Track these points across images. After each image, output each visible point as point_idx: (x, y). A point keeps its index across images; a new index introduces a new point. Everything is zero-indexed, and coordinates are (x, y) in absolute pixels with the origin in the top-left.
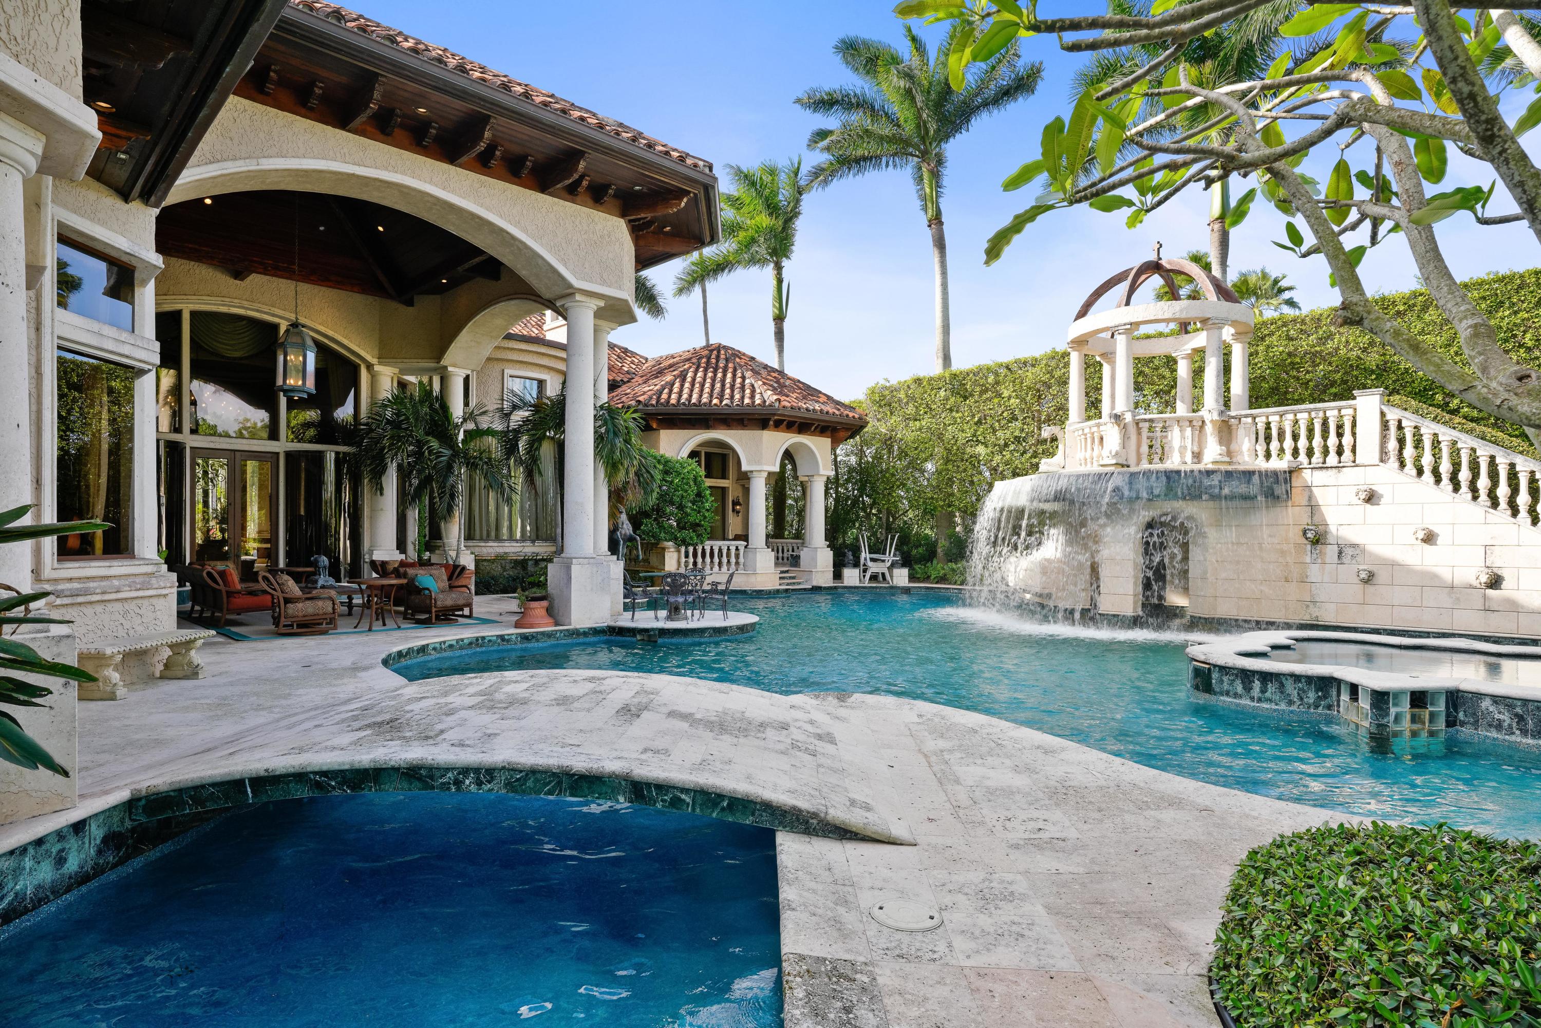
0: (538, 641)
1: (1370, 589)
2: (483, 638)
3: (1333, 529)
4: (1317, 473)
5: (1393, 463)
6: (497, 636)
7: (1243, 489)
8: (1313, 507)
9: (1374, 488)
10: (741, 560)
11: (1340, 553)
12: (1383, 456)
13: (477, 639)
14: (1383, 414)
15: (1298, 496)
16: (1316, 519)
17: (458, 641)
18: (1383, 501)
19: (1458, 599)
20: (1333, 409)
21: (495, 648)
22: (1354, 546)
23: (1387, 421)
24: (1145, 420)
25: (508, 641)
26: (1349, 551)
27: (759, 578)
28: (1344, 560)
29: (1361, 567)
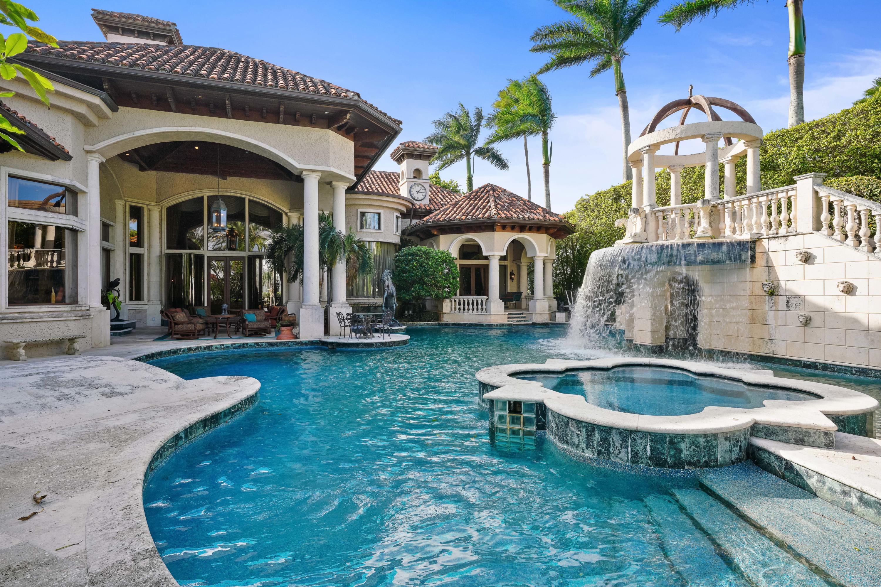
0: (278, 346)
1: (808, 330)
2: (247, 344)
3: (783, 284)
4: (772, 242)
5: (825, 230)
6: (255, 343)
7: (714, 256)
8: (770, 267)
9: (809, 251)
10: (484, 307)
11: (788, 302)
12: (818, 227)
13: (243, 344)
14: (816, 193)
15: (760, 260)
16: (772, 277)
17: (232, 345)
18: (817, 261)
19: (873, 340)
20: (782, 192)
21: (253, 349)
22: (798, 297)
23: (821, 198)
24: (659, 211)
25: (261, 346)
26: (794, 301)
27: (493, 317)
28: (791, 308)
29: (801, 313)
